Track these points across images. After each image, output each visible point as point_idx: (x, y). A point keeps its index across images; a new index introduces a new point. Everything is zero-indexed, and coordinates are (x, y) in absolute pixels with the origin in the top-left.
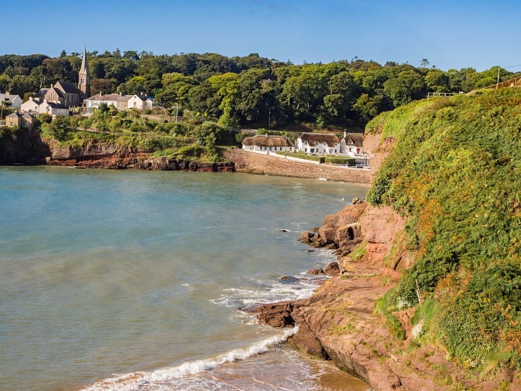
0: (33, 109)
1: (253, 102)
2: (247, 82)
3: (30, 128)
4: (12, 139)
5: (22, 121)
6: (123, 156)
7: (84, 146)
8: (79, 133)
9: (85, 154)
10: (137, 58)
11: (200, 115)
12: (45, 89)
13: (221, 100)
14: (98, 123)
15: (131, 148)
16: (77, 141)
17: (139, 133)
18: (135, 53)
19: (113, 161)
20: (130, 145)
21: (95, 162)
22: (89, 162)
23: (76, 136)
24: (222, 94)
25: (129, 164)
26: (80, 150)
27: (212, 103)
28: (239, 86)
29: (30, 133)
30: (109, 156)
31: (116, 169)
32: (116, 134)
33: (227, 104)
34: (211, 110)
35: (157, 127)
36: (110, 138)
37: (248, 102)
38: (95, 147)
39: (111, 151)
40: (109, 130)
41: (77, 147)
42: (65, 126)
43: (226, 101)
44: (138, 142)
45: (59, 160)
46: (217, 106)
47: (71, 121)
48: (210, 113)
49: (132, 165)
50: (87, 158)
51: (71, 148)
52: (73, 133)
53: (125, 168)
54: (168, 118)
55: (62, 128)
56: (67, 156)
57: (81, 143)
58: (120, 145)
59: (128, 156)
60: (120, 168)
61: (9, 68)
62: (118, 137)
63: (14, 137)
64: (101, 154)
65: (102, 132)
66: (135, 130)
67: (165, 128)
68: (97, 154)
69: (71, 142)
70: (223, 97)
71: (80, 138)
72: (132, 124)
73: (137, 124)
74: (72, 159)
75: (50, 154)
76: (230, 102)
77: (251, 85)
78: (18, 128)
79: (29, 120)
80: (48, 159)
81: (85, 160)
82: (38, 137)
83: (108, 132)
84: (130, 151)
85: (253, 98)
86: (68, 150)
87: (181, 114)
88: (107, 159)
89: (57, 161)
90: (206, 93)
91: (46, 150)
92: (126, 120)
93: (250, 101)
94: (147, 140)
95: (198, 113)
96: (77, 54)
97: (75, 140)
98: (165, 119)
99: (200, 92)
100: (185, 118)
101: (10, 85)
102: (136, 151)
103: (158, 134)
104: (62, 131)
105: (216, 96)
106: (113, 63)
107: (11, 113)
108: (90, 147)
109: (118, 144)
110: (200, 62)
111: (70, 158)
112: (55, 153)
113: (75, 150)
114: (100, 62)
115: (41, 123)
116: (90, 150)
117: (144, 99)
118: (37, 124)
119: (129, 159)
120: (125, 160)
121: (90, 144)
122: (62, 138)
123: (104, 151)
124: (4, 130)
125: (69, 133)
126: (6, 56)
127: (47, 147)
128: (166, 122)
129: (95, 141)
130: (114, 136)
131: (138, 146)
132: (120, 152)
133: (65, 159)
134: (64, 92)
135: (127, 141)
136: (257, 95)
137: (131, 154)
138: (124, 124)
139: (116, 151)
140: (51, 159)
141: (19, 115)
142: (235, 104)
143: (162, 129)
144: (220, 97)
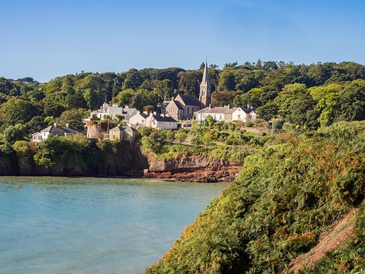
0: (140, 123)
1: (352, 114)
2: (348, 94)
3: (131, 142)
4: (113, 152)
5: (124, 135)
6: (215, 169)
7: (178, 159)
8: (174, 146)
9: (180, 166)
10: (276, 68)
11: (300, 127)
12: (168, 102)
13: (321, 112)
14: (196, 136)
15: (223, 161)
16: (172, 153)
17: (233, 146)
18: (274, 63)
19: (205, 174)
20: (222, 158)
21: (189, 174)
22: (183, 175)
23: (171, 149)
24: (320, 106)
25: (221, 177)
26: (175, 162)
27: (311, 116)
28: (339, 99)
29: (131, 146)
30: (202, 168)
31: (205, 182)
32: (210, 147)
33: (325, 117)
34: (310, 123)
35: (251, 141)
36: (204, 151)
37: (347, 114)
38: (189, 160)
39: (204, 163)
40: (203, 144)
41: (172, 160)
42: (162, 139)
43: (325, 113)
44: (230, 155)
45: (155, 172)
46: (315, 119)
47: (167, 134)
48: (309, 126)
49: (223, 179)
50: (181, 171)
51: (166, 161)
52: (169, 146)
53: (216, 181)
54: (266, 131)
55: (159, 141)
56: (163, 168)
57: (176, 156)
58: (213, 158)
59: (220, 169)
60: (209, 181)
61: (146, 80)
62: (211, 150)
63: (115, 150)
64: (195, 167)
65: (196, 145)
66: (230, 143)
67: (261, 141)
68: (191, 167)
69: (166, 155)
70: (322, 109)
71: (175, 151)
72: (229, 137)
73: (233, 137)
74: (167, 171)
75: (147, 167)
76: (329, 114)
77: (352, 96)
78: (119, 141)
79: (131, 133)
80: (146, 171)
81: (180, 172)
82: (138, 150)
83: (202, 145)
84: (222, 164)
85: (352, 110)
86: (163, 163)
87: (279, 126)
88: (200, 172)
89: (153, 173)
90: (306, 105)
91: (145, 163)
92: (223, 133)
93: (349, 114)
94: (239, 153)
95: (298, 126)
96: (215, 66)
97: (170, 153)
98: (264, 131)
99: (300, 104)
100: (284, 131)
101: (133, 98)
102: (228, 165)
103: (253, 147)
104: (159, 144)
105: (316, 109)
106: (243, 74)
107: (114, 127)
108: (184, 160)
109: (210, 157)
110: (336, 71)
111: (165, 171)
112: (152, 165)
113: (170, 163)
114: (231, 74)
115: (142, 136)
116: (184, 163)
117: (248, 111)
118: (138, 137)
119: (220, 172)
120: (217, 173)
121: (184, 157)
122: (159, 150)
123: (197, 165)
124: (106, 143)
125: (165, 146)
126: (145, 69)
127: (145, 159)
128: (265, 134)
129: (189, 154)
130: (207, 149)
131: (230, 160)
132: (213, 165)
133: (161, 172)
134: (184, 105)
135: (220, 154)
136: (356, 107)
137: (224, 167)
138: (221, 137)
139: (209, 164)
140: (149, 172)
141: (121, 129)
142: (334, 117)
143: (257, 142)
144: (319, 110)
